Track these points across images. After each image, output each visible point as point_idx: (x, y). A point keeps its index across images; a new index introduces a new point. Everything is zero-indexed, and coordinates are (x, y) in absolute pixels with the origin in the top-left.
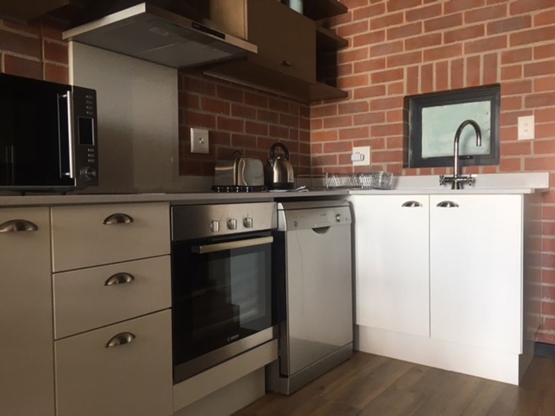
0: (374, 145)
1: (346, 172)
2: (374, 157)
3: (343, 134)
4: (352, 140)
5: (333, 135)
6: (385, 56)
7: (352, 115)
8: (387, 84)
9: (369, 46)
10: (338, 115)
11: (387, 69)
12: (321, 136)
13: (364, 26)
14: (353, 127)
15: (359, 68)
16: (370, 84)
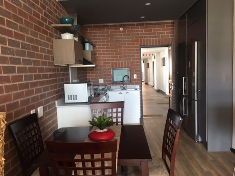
0: (104, 79)
1: (97, 85)
2: (104, 81)
3: (96, 76)
4: (99, 77)
5: (93, 76)
6: (106, 59)
7: (98, 71)
8: (107, 65)
9: (102, 56)
10: (94, 71)
11: (106, 62)
12: (90, 76)
13: (101, 51)
14: (99, 74)
15: (99, 60)
16: (102, 65)
